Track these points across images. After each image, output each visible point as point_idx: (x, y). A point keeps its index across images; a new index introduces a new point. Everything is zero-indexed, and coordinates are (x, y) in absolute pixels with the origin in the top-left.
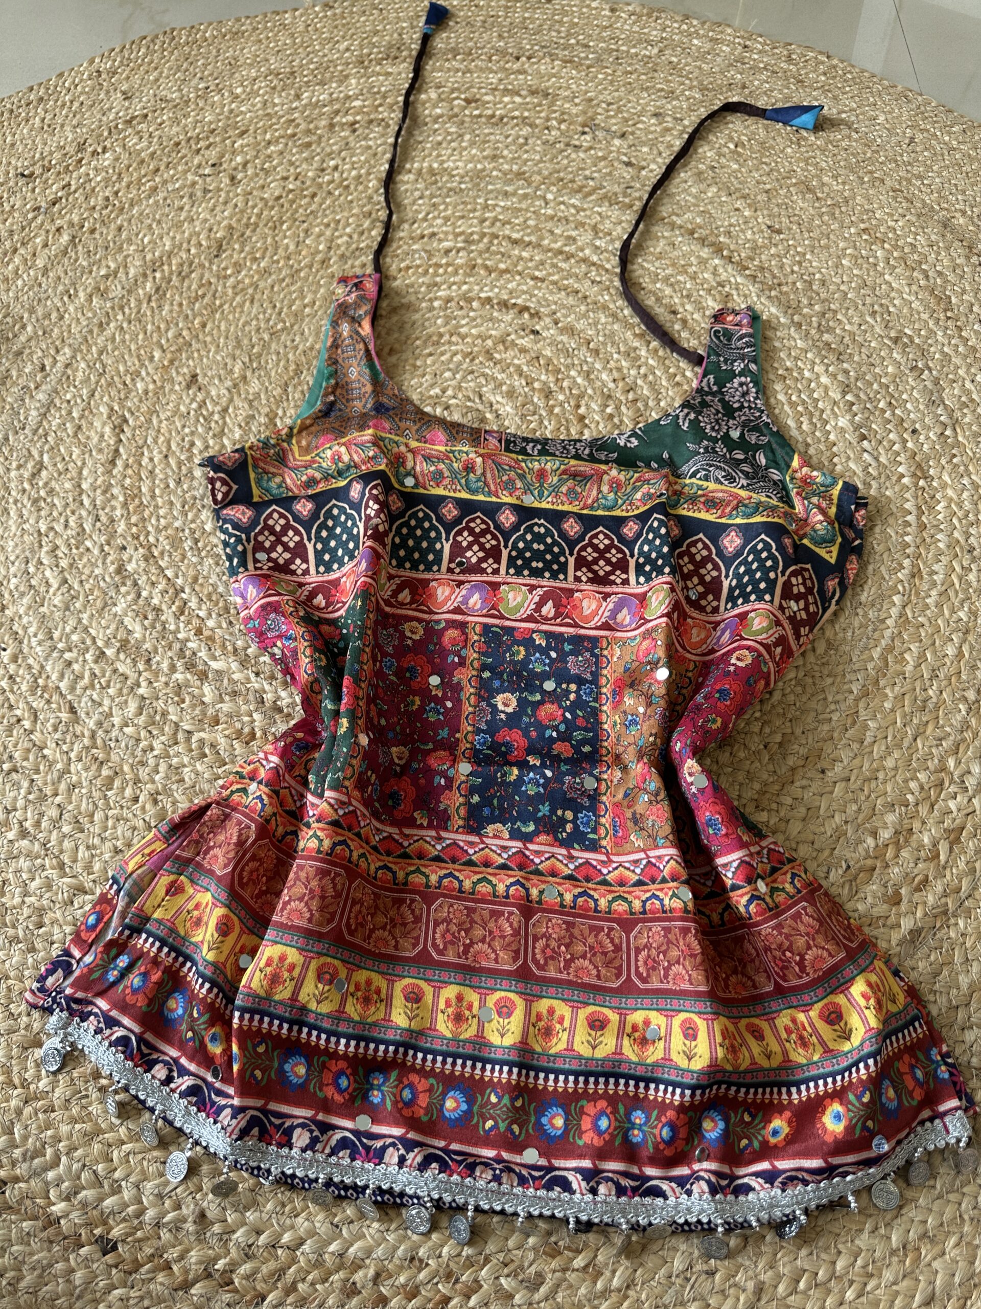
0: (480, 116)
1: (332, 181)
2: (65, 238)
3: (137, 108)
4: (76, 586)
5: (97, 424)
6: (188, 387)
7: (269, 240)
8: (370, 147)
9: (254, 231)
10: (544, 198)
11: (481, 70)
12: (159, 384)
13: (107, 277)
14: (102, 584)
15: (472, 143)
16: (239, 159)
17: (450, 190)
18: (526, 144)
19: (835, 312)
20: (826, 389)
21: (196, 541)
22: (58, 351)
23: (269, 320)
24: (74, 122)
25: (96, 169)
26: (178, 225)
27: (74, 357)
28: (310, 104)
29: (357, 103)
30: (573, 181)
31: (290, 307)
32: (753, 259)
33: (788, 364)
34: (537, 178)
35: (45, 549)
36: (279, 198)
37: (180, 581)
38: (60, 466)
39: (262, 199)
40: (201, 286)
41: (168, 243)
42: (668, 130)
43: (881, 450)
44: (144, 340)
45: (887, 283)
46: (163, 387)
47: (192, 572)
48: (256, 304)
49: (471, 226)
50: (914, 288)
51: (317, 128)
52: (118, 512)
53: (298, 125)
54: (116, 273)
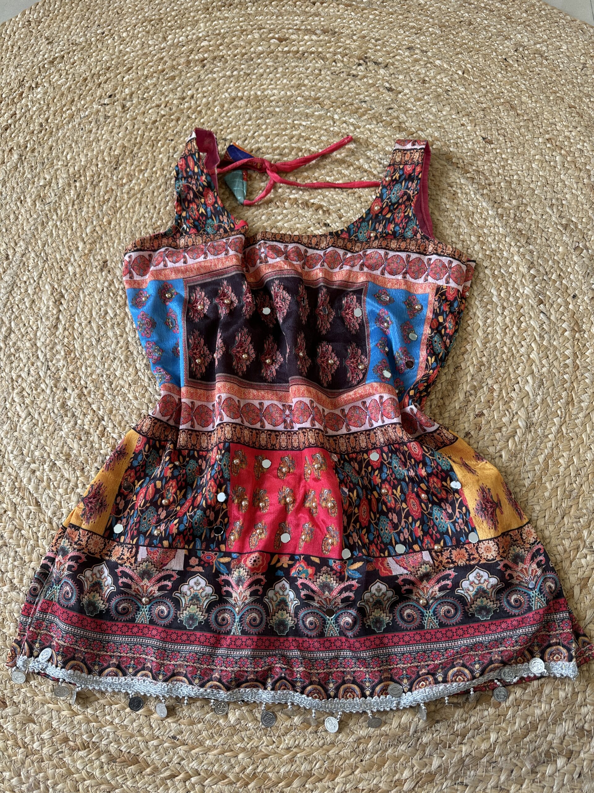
0: (289, 52)
1: (190, 108)
2: (15, 157)
3: (57, 51)
4: (36, 416)
5: (44, 298)
6: (102, 270)
7: (150, 155)
8: (214, 79)
9: (139, 148)
10: (333, 119)
11: (289, 13)
12: (83, 268)
13: (44, 186)
14: (52, 414)
15: (284, 75)
16: (127, 91)
17: (270, 113)
18: (320, 75)
19: (526, 205)
20: (518, 265)
21: (111, 383)
22: (16, 244)
23: (152, 218)
24: (16, 63)
25: (32, 101)
26: (89, 145)
27: (27, 248)
28: (173, 45)
29: (205, 43)
30: (352, 104)
31: (166, 207)
32: (472, 165)
33: (493, 246)
34: (327, 102)
35: (16, 391)
36: (156, 121)
37: (101, 413)
38: (22, 330)
39: (144, 123)
40: (106, 192)
41: (83, 160)
42: (416, 61)
43: (552, 311)
44: (72, 234)
45: (562, 181)
46: (85, 270)
47: (108, 406)
48: (143, 206)
49: (284, 142)
50: (580, 185)
51: (179, 65)
52: (61, 363)
53: (166, 62)
54: (50, 183)
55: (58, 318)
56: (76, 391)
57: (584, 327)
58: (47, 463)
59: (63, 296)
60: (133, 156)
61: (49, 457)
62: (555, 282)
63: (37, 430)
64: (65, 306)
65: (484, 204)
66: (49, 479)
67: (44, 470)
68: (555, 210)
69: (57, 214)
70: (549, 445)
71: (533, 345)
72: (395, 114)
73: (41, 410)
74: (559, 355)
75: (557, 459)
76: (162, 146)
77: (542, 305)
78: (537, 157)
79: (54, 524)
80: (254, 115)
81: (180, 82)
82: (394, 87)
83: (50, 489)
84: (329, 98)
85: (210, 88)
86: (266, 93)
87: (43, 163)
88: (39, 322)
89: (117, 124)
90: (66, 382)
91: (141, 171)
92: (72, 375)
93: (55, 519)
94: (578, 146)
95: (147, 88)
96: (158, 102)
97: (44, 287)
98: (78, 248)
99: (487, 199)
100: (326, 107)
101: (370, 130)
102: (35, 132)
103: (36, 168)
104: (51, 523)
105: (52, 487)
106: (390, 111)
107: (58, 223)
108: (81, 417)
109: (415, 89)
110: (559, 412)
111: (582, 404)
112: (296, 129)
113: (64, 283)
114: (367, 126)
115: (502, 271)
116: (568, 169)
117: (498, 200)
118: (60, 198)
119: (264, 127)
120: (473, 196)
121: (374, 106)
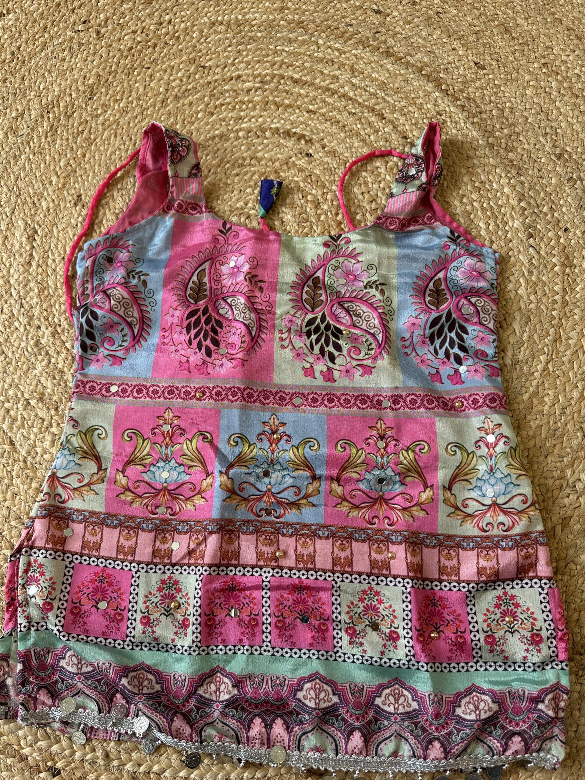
55: (31, 255)
56: (50, 329)
57: (575, 261)
58: (21, 402)
59: (36, 232)
60: (109, 86)
61: (23, 395)
62: (546, 214)
63: (11, 369)
64: (38, 242)
65: (474, 133)
66: (23, 418)
67: (18, 409)
68: (549, 140)
69: (30, 147)
70: (534, 383)
71: (521, 280)
72: (383, 38)
73: (14, 348)
74: (547, 291)
75: (543, 397)
76: (139, 75)
77: (531, 239)
78: (531, 83)
79: (28, 463)
80: (235, 41)
81: (157, 7)
82: (382, 10)
83: (24, 428)
84: (313, 22)
85: (188, 12)
86: (247, 17)
87: (15, 94)
88: (12, 259)
89: (91, 52)
90: (39, 320)
91: (116, 101)
92: (45, 313)
93: (29, 458)
94: (576, 71)
95: (123, 14)
96: (134, 28)
97: (17, 222)
98: (51, 182)
99: (477, 128)
100: (310, 32)
101: (356, 56)
102: (7, 61)
103: (8, 99)
104: (25, 462)
105: (26, 426)
106: (377, 35)
107: (31, 156)
108: (55, 356)
109: (404, 11)
110: (546, 349)
111: (570, 342)
112: (279, 56)
113: (37, 219)
114: (354, 51)
115: (491, 203)
116: (564, 96)
117: (490, 128)
118: (33, 130)
119: (245, 53)
120: (463, 125)
121: (360, 30)
